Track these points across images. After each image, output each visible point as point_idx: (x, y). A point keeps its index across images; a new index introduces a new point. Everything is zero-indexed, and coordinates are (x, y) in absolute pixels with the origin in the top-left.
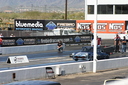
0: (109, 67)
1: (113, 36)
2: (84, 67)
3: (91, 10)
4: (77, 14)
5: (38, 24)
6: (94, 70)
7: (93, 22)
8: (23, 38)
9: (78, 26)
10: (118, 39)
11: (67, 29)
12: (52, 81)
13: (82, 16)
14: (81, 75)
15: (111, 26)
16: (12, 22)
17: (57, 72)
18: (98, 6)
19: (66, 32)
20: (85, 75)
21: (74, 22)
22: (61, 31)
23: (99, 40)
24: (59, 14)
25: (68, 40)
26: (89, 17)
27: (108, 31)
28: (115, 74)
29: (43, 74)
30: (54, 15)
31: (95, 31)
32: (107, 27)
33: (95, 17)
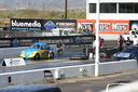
0: (111, 71)
1: (116, 37)
2: (85, 71)
3: (93, 8)
4: (78, 13)
5: (35, 24)
6: (96, 74)
7: (95, 21)
8: (19, 39)
9: (79, 26)
10: (122, 40)
11: (67, 29)
12: (50, 86)
13: (83, 15)
14: (81, 79)
15: (114, 26)
16: (7, 21)
17: (56, 76)
18: (101, 4)
19: (66, 32)
20: (87, 79)
21: (75, 21)
22: (61, 32)
23: (102, 41)
24: (58, 13)
25: (68, 41)
26: (90, 16)
27: (111, 31)
28: (119, 77)
29: (41, 77)
30: (53, 14)
31: (97, 31)
32: (110, 27)
33: (97, 16)
